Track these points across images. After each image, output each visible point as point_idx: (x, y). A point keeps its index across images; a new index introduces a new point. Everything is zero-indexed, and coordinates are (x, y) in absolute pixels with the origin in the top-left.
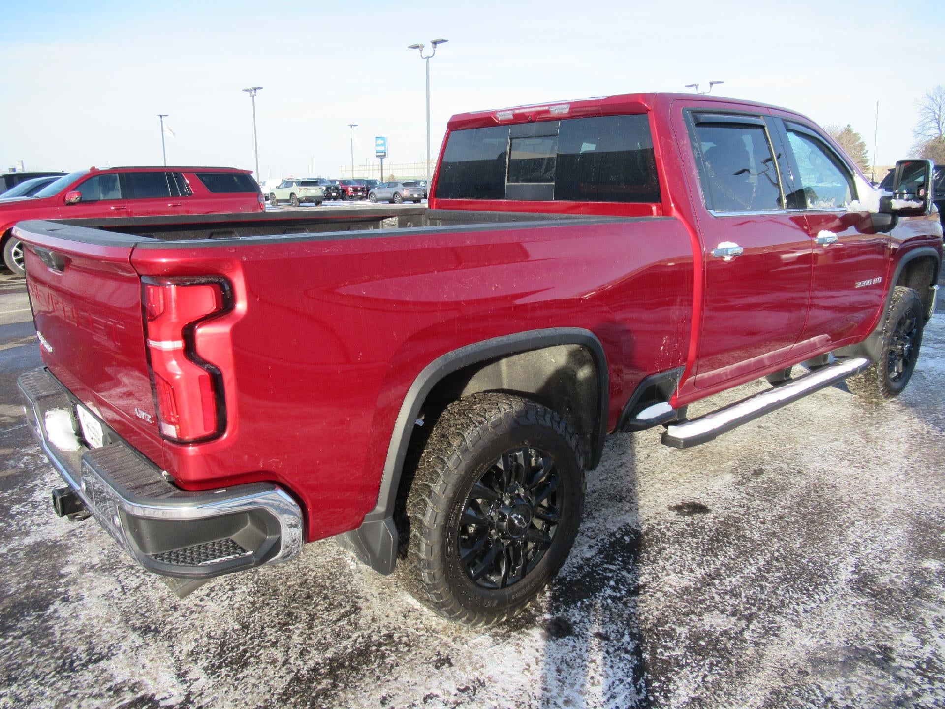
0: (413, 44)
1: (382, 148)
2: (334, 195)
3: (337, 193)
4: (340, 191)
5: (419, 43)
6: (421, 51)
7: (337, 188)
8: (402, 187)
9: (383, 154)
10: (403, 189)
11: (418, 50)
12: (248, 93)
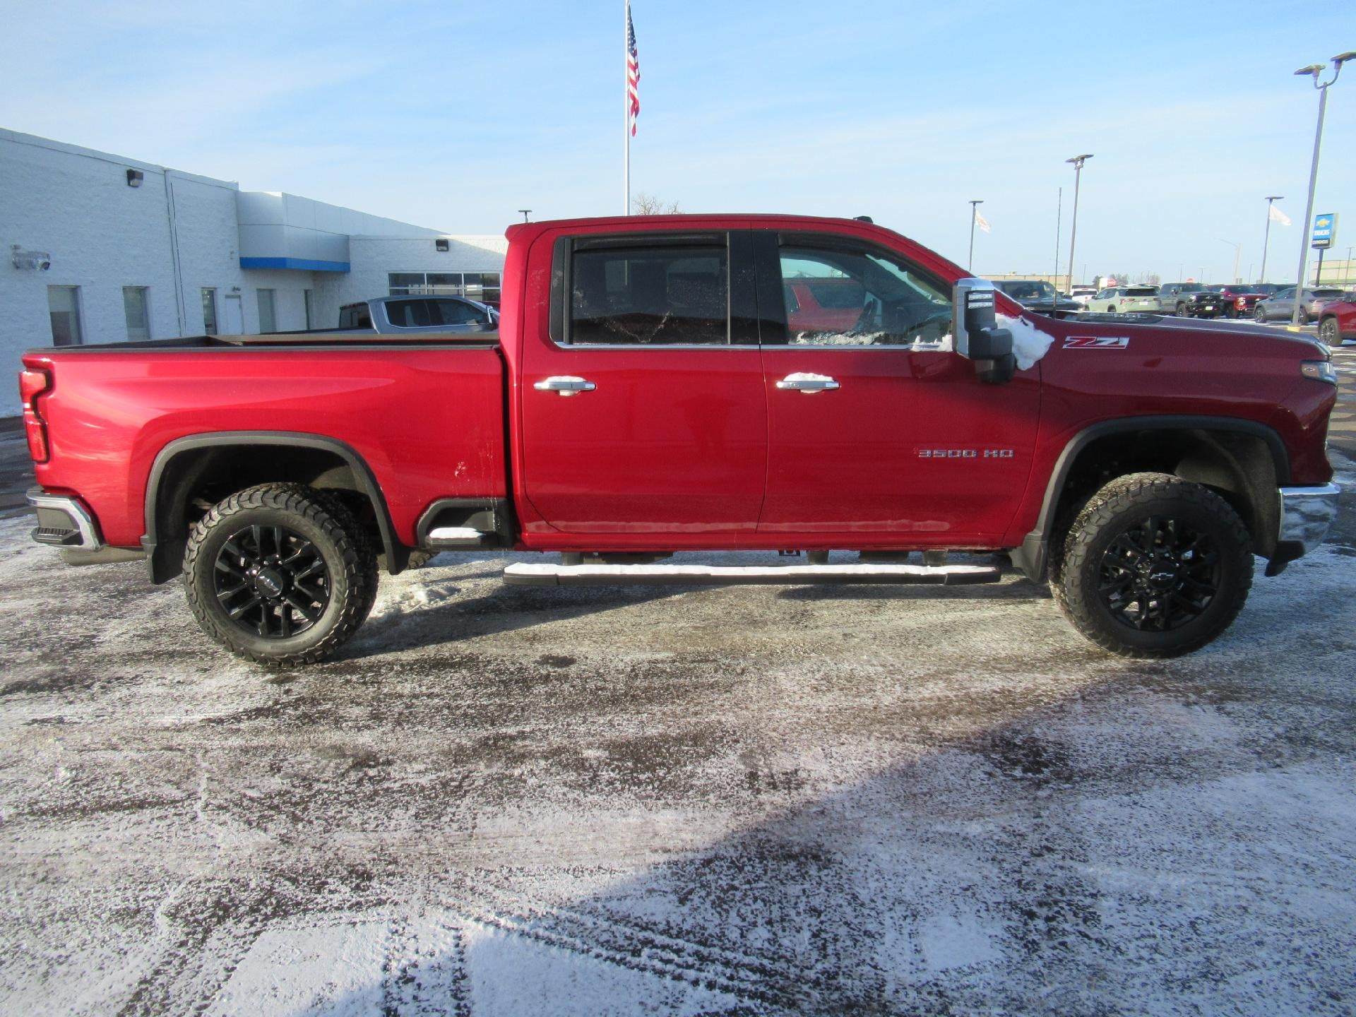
0: (1302, 67)
1: (1326, 233)
2: (1209, 308)
3: (1215, 307)
4: (1222, 304)
5: (1313, 64)
6: (1316, 76)
7: (1216, 298)
8: (1312, 297)
9: (1326, 242)
10: (1311, 301)
11: (1311, 75)
12: (1073, 164)
